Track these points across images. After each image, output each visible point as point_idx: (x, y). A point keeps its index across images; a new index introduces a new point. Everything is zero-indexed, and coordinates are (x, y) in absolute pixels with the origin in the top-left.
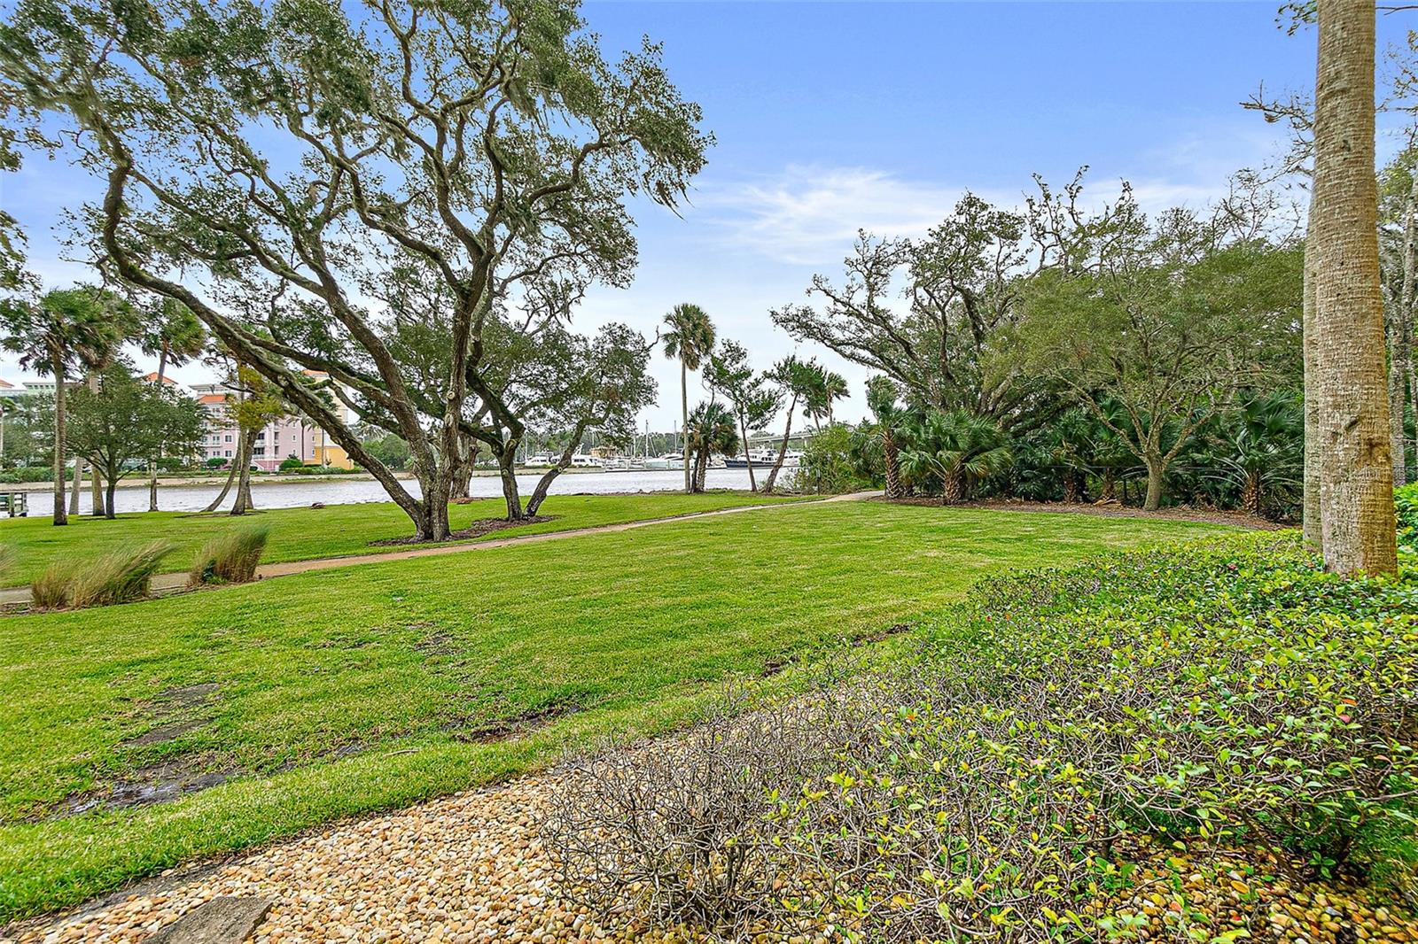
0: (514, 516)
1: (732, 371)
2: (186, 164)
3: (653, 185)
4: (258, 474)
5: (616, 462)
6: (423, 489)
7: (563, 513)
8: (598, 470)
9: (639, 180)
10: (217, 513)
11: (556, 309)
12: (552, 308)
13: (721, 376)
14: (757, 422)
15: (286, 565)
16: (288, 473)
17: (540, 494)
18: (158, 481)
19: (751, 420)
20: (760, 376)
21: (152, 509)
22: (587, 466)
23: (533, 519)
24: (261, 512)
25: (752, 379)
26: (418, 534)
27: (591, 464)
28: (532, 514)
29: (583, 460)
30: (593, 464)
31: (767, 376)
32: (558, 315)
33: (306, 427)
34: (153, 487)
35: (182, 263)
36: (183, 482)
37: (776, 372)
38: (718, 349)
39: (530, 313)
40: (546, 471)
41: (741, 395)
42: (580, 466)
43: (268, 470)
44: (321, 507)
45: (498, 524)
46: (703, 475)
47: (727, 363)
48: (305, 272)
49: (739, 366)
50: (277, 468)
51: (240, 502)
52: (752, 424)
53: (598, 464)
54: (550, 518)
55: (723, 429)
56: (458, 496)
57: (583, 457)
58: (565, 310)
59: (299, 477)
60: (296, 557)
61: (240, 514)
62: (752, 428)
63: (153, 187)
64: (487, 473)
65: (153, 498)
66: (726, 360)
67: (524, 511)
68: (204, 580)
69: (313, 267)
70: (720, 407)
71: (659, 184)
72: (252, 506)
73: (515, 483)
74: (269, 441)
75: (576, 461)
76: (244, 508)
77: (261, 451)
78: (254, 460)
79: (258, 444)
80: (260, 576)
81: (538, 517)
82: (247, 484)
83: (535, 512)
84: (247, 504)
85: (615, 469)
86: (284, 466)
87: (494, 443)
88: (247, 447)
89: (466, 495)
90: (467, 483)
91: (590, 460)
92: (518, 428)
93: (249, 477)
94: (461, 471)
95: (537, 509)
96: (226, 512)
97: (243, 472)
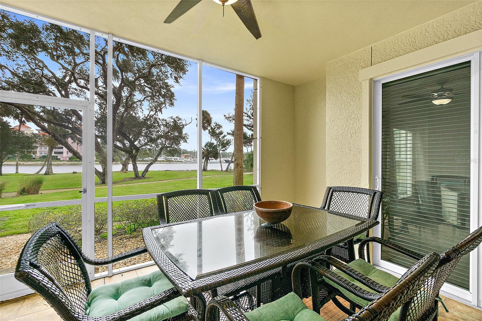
0: (137, 177)
1: (217, 132)
2: (19, 66)
3: (173, 77)
4: (61, 161)
5: (189, 160)
6: (102, 168)
7: (153, 176)
8: (182, 162)
9: (169, 75)
10: (39, 174)
11: (158, 110)
12: (156, 110)
13: (213, 133)
14: (224, 149)
15: (52, 190)
16: (72, 161)
17: (146, 170)
18: (19, 163)
19: (222, 148)
20: (226, 134)
21: (17, 172)
22: (178, 161)
23: (143, 178)
24: (55, 174)
25: (223, 135)
26: (101, 182)
28: (143, 176)
29: (177, 159)
30: (180, 161)
31: (228, 134)
32: (158, 112)
33: (79, 145)
34: (17, 165)
36: (32, 163)
37: (231, 132)
38: (213, 125)
39: (150, 111)
40: (149, 163)
41: (219, 140)
42: (176, 161)
43: (64, 159)
44: (76, 173)
45: (131, 179)
46: (207, 165)
47: (216, 129)
49: (220, 130)
50: (68, 159)
51: (48, 171)
52: (222, 149)
54: (150, 178)
55: (213, 150)
56: (124, 170)
57: (177, 158)
58: (160, 110)
59: (76, 162)
60: (58, 188)
61: (47, 175)
62: (222, 151)
63: (10, 71)
64: (143, 162)
65: (17, 169)
66: (215, 128)
67: (140, 175)
68: (21, 194)
70: (213, 144)
71: (175, 77)
72: (52, 172)
73: (137, 166)
74: (65, 150)
75: (174, 159)
76: (49, 173)
77: (62, 153)
78: (59, 156)
79: (61, 150)
80: (41, 193)
81: (145, 178)
82: (50, 164)
83: (144, 176)
84: (50, 171)
85: (186, 162)
86: (71, 159)
87: (129, 154)
88: (50, 153)
89: (127, 170)
90: (127, 166)
91: (180, 159)
92: (137, 149)
93: (51, 162)
94: (125, 162)
95: (145, 175)
96: (42, 174)
97: (48, 161)
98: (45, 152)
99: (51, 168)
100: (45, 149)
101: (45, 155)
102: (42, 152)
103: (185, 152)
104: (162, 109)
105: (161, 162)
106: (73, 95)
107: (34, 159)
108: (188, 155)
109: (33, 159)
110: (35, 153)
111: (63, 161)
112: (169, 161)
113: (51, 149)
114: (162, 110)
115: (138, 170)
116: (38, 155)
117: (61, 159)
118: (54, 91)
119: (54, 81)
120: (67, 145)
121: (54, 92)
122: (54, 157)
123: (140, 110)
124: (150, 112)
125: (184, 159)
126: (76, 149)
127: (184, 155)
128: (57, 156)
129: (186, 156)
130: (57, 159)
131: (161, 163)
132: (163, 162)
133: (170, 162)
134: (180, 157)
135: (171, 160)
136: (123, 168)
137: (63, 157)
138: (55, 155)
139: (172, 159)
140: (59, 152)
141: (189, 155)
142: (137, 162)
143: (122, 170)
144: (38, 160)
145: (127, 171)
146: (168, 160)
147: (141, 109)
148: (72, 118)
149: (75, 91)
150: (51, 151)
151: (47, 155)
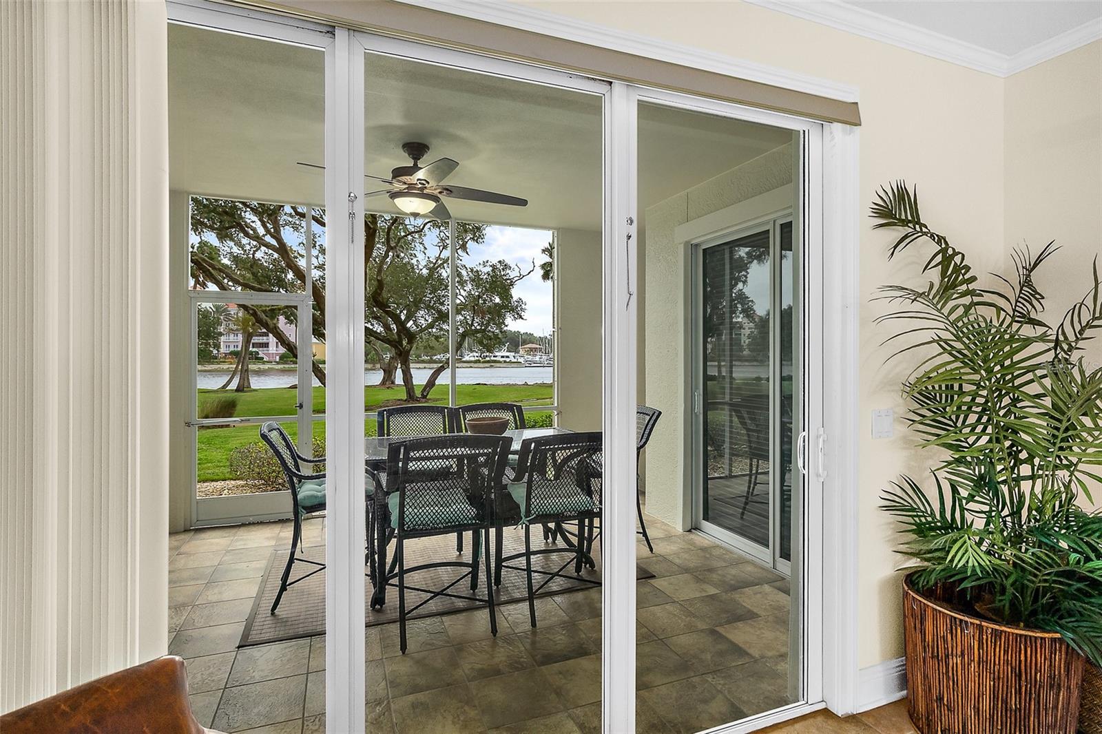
0: (410, 398)
5: (537, 358)
8: (519, 364)
11: (458, 247)
16: (285, 363)
17: (431, 383)
22: (510, 362)
24: (255, 390)
27: (514, 360)
30: (516, 360)
32: (458, 251)
35: (199, 233)
42: (505, 362)
43: (271, 359)
44: (295, 387)
45: (399, 402)
48: (268, 239)
50: (277, 358)
51: (241, 383)
53: (519, 360)
54: (438, 400)
56: (387, 383)
57: (508, 354)
58: (464, 247)
59: (290, 365)
61: (242, 391)
64: (424, 365)
67: (418, 395)
69: (273, 236)
72: (249, 386)
73: (411, 374)
74: (272, 339)
75: (502, 357)
76: (244, 388)
77: (266, 345)
78: (261, 353)
79: (264, 340)
80: (234, 426)
81: (430, 399)
82: (246, 370)
83: (426, 396)
84: (246, 384)
85: (530, 364)
86: (282, 357)
87: (396, 347)
88: (246, 346)
89: (393, 383)
90: (393, 374)
91: (514, 356)
92: (411, 337)
93: (248, 367)
94: (389, 365)
95: (427, 394)
96: (232, 390)
97: (243, 363)
98: (236, 344)
99: (248, 379)
100: (235, 338)
101: (236, 349)
102: (229, 344)
103: (528, 339)
104: (467, 242)
105: (472, 365)
106: (287, 227)
107: (216, 358)
108: (534, 346)
109: (213, 359)
110: (217, 346)
111: (268, 362)
112: (488, 362)
113: (248, 339)
114: (467, 246)
115: (414, 383)
116: (223, 349)
117: (265, 359)
118: (253, 222)
119: (255, 206)
120: (277, 332)
121: (253, 225)
122: (251, 353)
123: (419, 247)
124: (441, 252)
125: (526, 357)
126: (292, 339)
127: (525, 346)
128: (257, 353)
129: (531, 349)
130: (257, 358)
131: (471, 367)
132: (476, 365)
133: (492, 364)
134: (516, 352)
135: (495, 359)
136: (384, 378)
137: (268, 355)
138: (254, 350)
139: (496, 356)
140: (260, 343)
141: (538, 346)
142: (411, 365)
143: (383, 383)
144: (221, 360)
145: (392, 385)
146: (488, 359)
147: (421, 246)
148: (286, 276)
149: (291, 219)
150: (247, 341)
151: (239, 349)
